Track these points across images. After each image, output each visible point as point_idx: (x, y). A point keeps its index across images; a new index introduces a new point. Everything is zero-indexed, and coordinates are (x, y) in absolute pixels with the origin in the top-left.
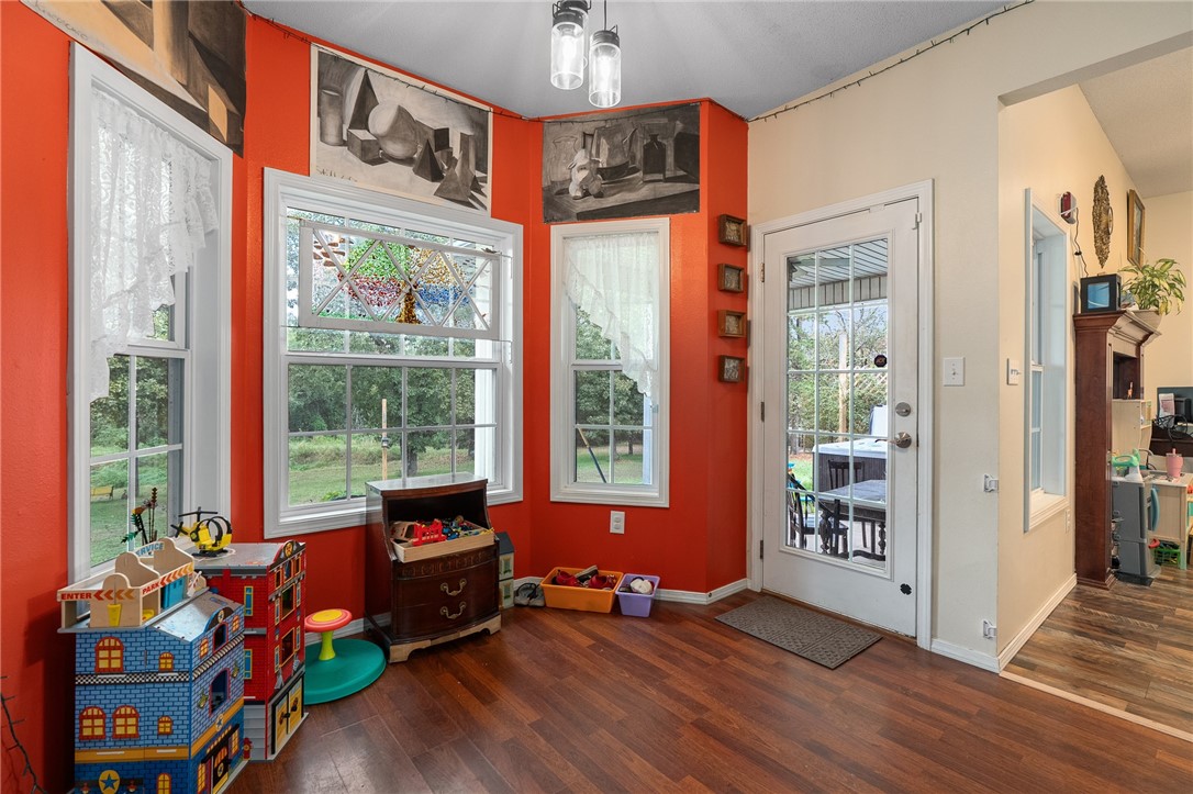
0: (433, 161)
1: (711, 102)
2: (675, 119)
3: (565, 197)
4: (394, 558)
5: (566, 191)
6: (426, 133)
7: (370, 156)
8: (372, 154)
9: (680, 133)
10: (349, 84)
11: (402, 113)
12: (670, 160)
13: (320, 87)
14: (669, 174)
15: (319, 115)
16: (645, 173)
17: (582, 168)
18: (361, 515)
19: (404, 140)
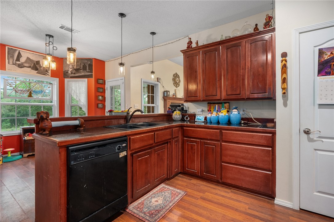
0: (36, 67)
1: (95, 59)
2: (88, 61)
3: (68, 74)
4: (24, 139)
5: (68, 72)
6: (34, 62)
7: (20, 66)
8: (21, 66)
9: (89, 64)
10: (15, 53)
11: (28, 58)
12: (87, 68)
13: (8, 54)
14: (87, 71)
15: (8, 59)
16: (83, 70)
17: (71, 68)
18: (19, 133)
19: (29, 63)
